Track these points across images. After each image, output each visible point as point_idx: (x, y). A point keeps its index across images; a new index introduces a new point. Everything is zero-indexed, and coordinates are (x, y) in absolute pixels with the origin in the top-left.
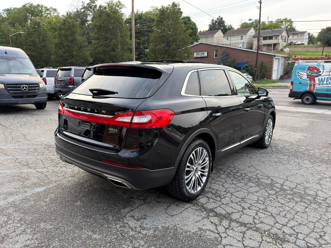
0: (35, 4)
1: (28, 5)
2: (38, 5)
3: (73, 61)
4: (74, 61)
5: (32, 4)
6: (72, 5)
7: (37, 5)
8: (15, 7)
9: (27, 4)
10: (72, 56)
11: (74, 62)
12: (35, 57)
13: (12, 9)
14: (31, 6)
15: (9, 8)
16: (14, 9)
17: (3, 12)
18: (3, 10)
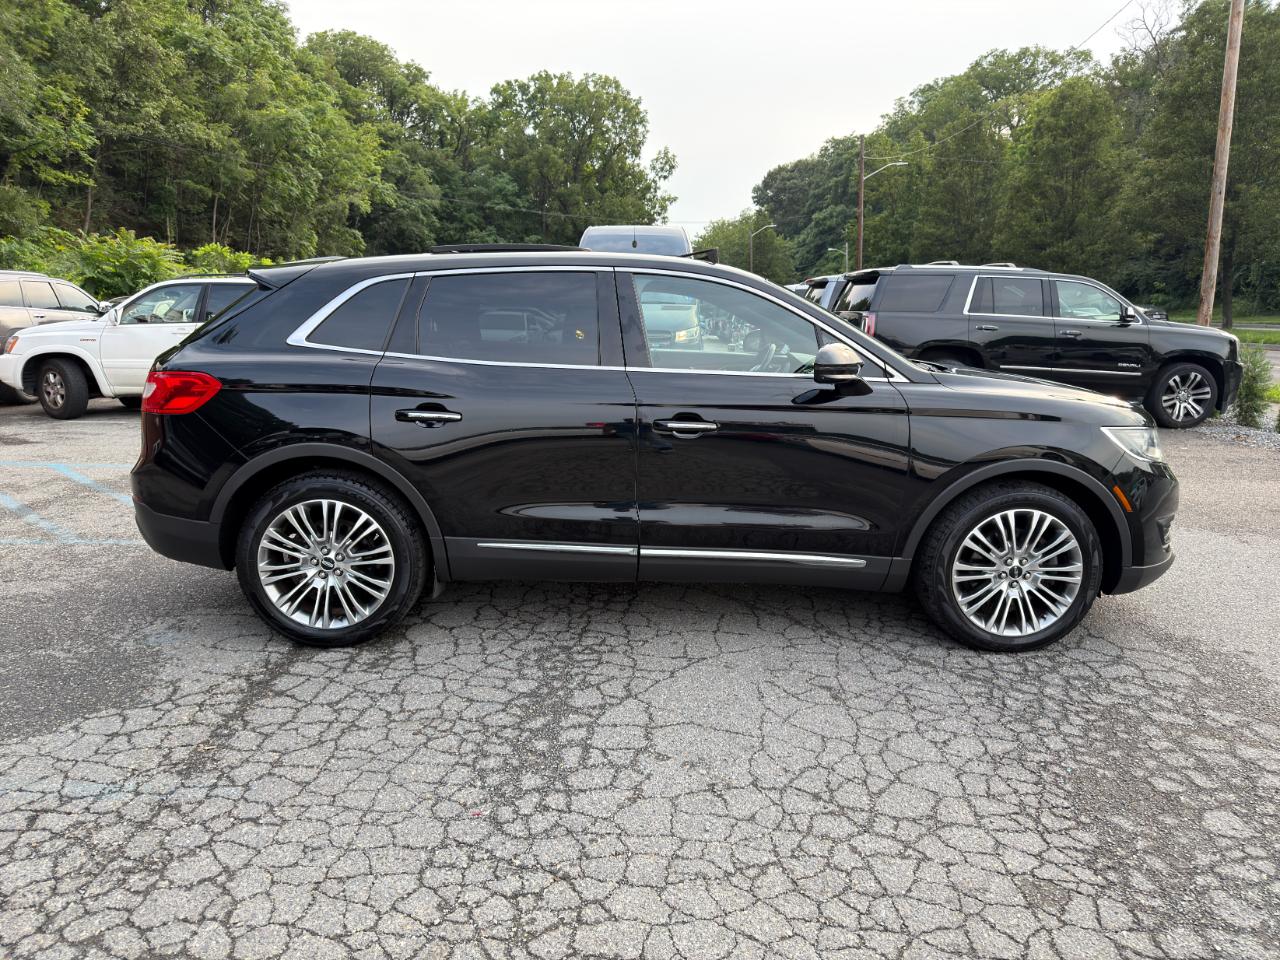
0: (1013, 50)
1: (989, 59)
2: (1024, 53)
3: (1064, 248)
4: (1067, 251)
5: (1004, 51)
6: (1136, 25)
7: (1018, 51)
8: (949, 76)
9: (986, 57)
10: (1068, 230)
11: (1068, 255)
12: (948, 241)
13: (941, 83)
14: (999, 58)
15: (932, 83)
16: (947, 81)
17: (911, 98)
18: (911, 94)
